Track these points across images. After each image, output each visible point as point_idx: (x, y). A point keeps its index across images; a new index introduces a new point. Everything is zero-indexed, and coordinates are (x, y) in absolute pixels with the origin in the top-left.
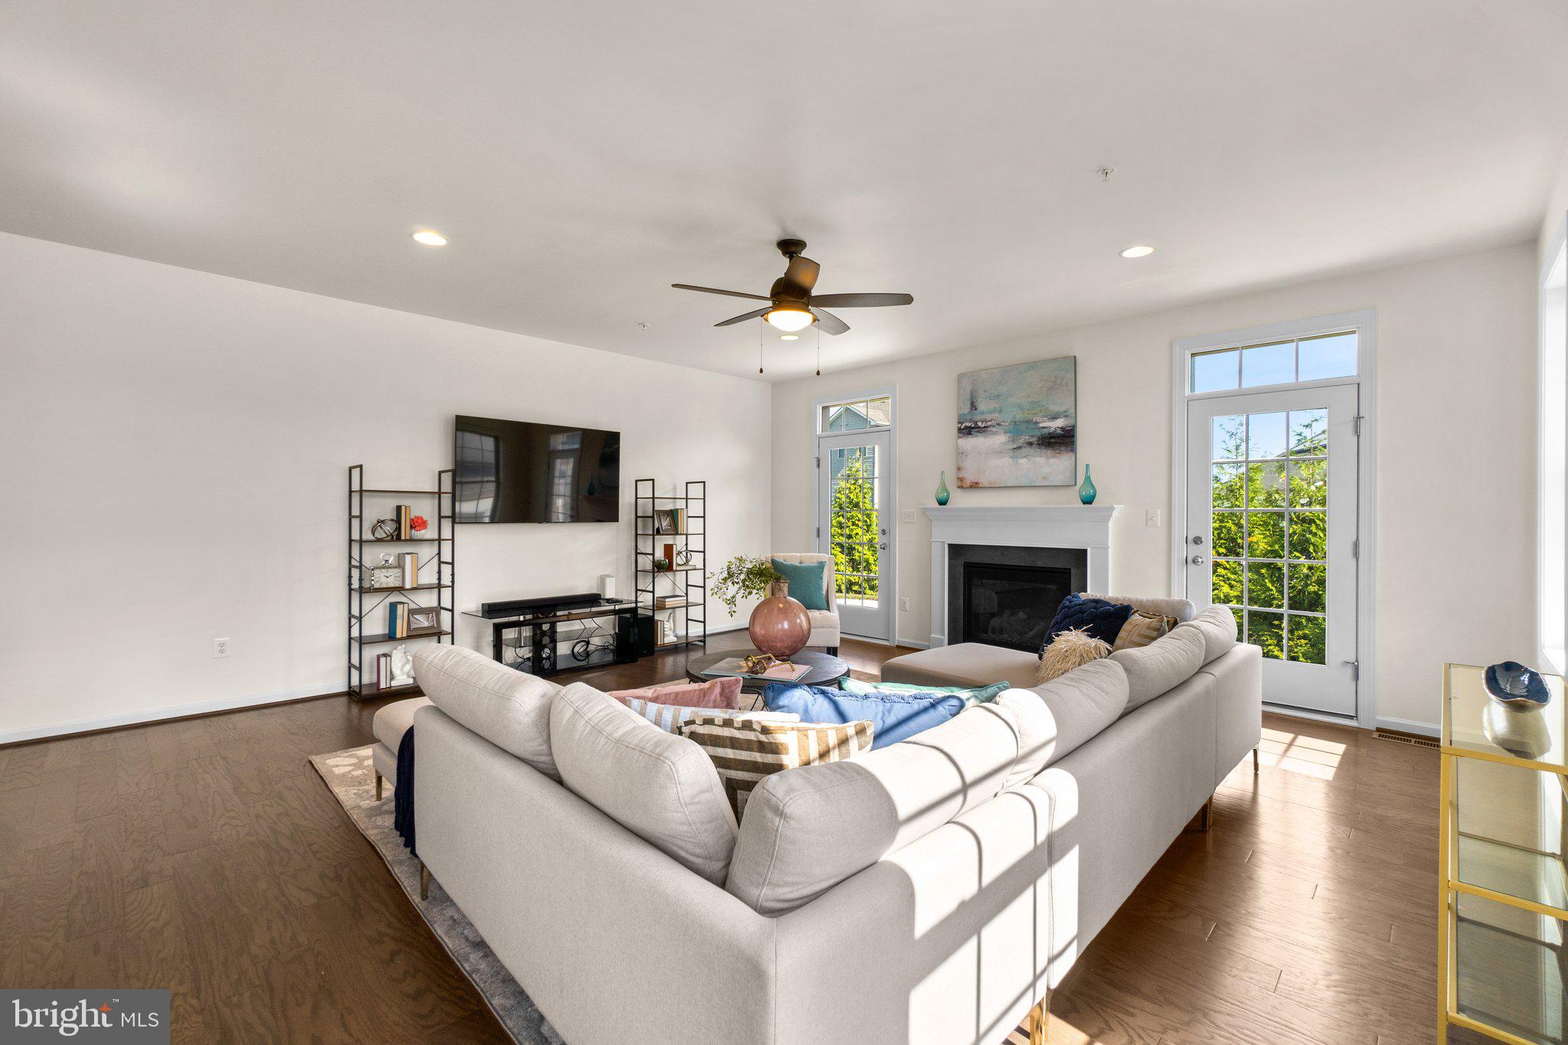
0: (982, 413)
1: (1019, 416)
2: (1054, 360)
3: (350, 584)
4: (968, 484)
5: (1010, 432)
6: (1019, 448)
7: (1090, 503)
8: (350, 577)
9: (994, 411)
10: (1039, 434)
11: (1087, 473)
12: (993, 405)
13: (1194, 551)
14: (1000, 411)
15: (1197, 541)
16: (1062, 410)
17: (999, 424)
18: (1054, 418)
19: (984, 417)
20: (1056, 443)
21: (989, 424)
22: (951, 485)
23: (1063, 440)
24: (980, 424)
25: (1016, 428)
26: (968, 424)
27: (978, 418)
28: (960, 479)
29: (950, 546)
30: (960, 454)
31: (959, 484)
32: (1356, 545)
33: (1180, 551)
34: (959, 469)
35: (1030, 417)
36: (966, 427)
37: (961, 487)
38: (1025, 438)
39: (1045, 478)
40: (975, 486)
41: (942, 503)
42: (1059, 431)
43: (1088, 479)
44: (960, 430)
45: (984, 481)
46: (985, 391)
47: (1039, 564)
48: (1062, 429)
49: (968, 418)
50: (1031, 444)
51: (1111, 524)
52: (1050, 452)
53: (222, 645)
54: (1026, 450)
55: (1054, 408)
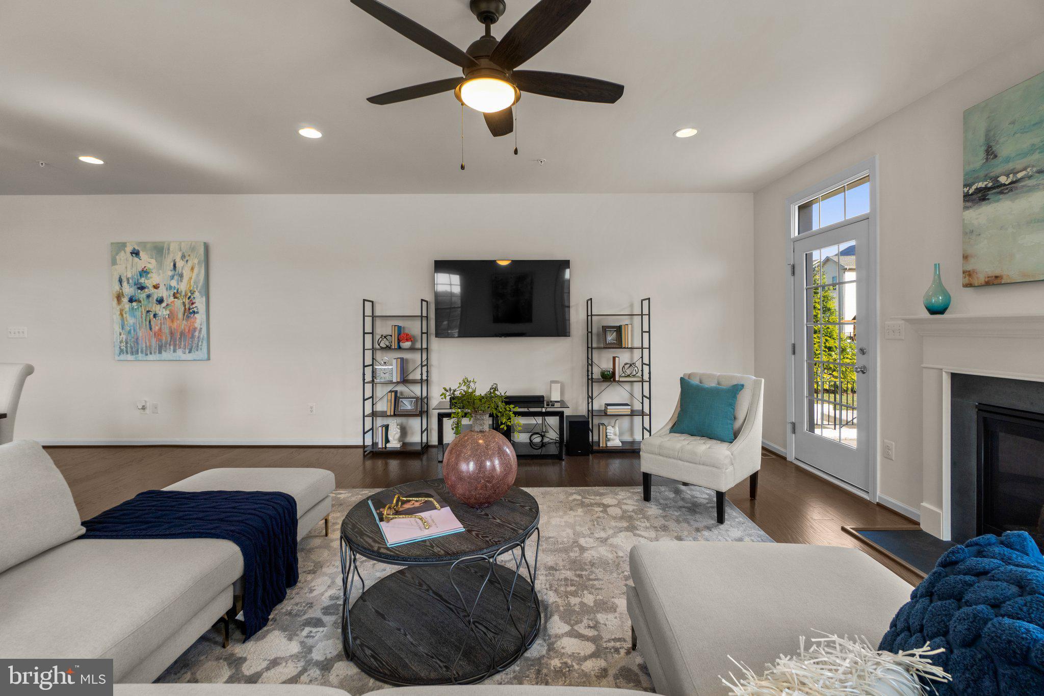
0: (1009, 159)
3: (364, 379)
8: (364, 374)
9: (1031, 151)
19: (1011, 165)
21: (1021, 174)
22: (953, 283)
24: (1003, 179)
26: (981, 185)
27: (998, 170)
29: (955, 377)
30: (969, 233)
31: (967, 281)
34: (966, 257)
36: (978, 190)
37: (969, 285)
41: (936, 311)
44: (967, 197)
46: (1015, 121)
49: (982, 173)
53: (311, 407)
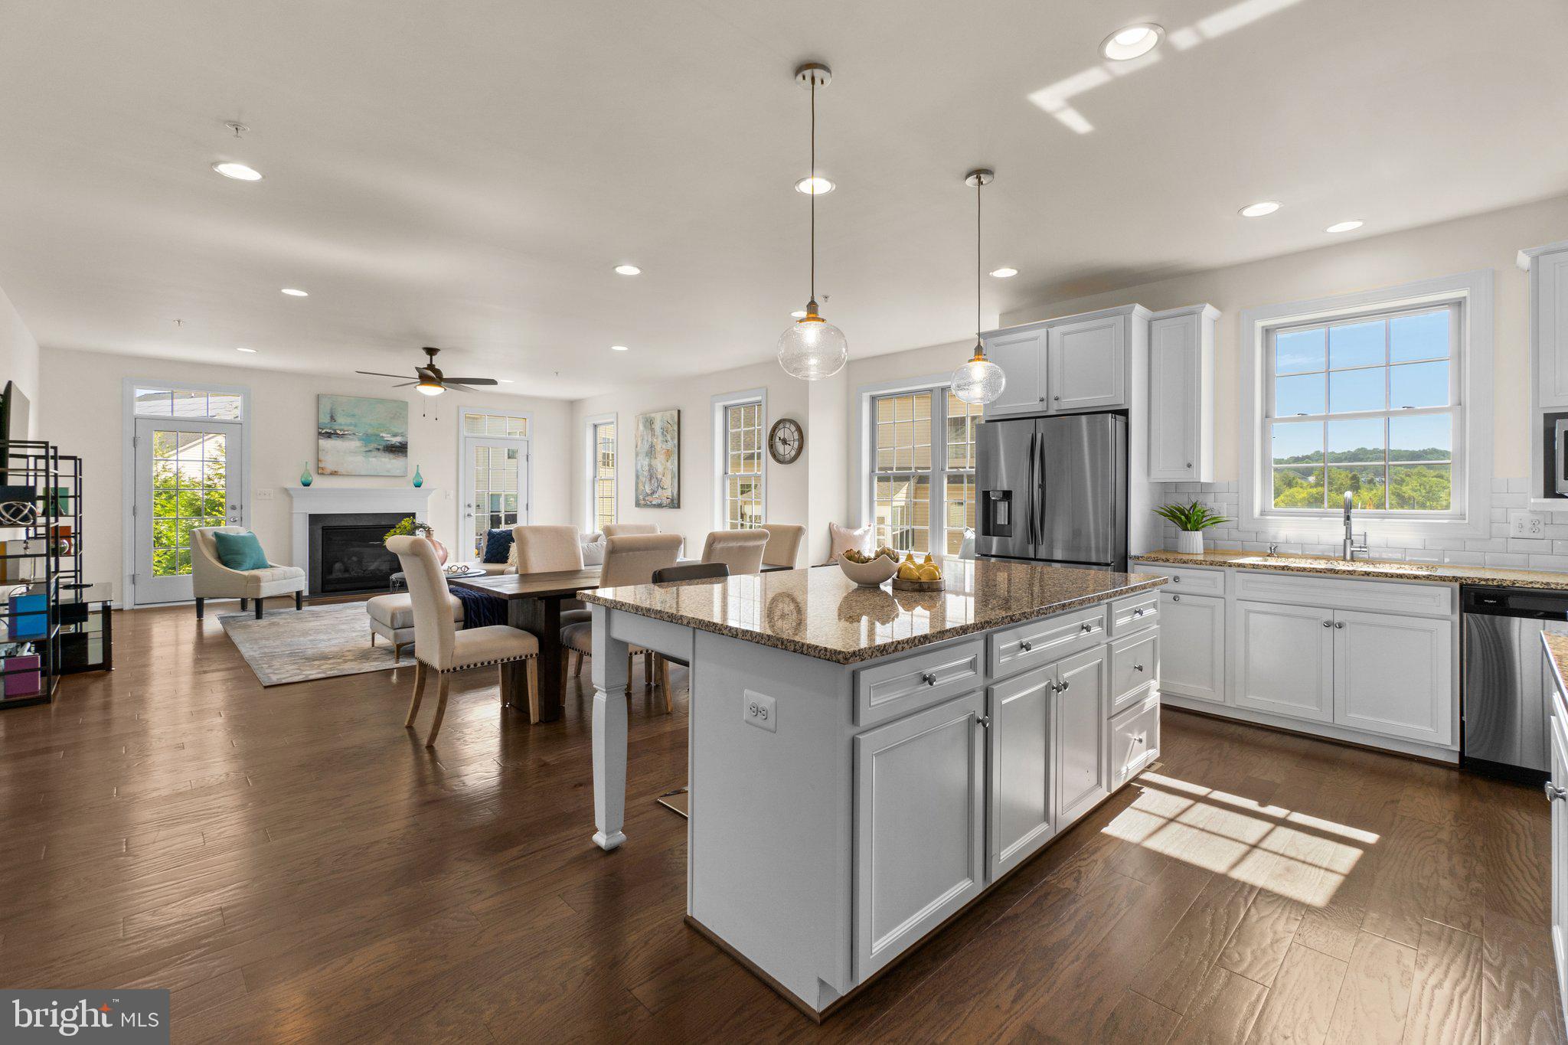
0: (341, 425)
1: (370, 431)
2: (395, 401)
4: (329, 472)
5: (363, 440)
6: (370, 451)
7: (419, 487)
9: (351, 424)
10: (384, 444)
11: (418, 470)
12: (349, 420)
13: (469, 511)
14: (355, 426)
15: (469, 506)
16: (400, 432)
17: (354, 434)
18: (395, 435)
19: (342, 427)
20: (395, 451)
21: (346, 432)
22: (313, 472)
23: (400, 449)
24: (338, 432)
25: (367, 439)
26: (329, 430)
27: (336, 427)
28: (322, 469)
29: (310, 515)
30: (320, 449)
31: (320, 471)
32: (527, 505)
33: (462, 511)
34: (318, 461)
35: (377, 432)
36: (326, 433)
37: (321, 474)
38: (373, 446)
39: (388, 471)
40: (334, 473)
41: (307, 484)
42: (398, 444)
43: (418, 473)
44: (320, 434)
45: (341, 470)
46: (343, 410)
47: (383, 523)
48: (400, 443)
49: (329, 426)
50: (379, 449)
51: (429, 498)
52: (391, 456)
54: (375, 453)
55: (396, 430)
